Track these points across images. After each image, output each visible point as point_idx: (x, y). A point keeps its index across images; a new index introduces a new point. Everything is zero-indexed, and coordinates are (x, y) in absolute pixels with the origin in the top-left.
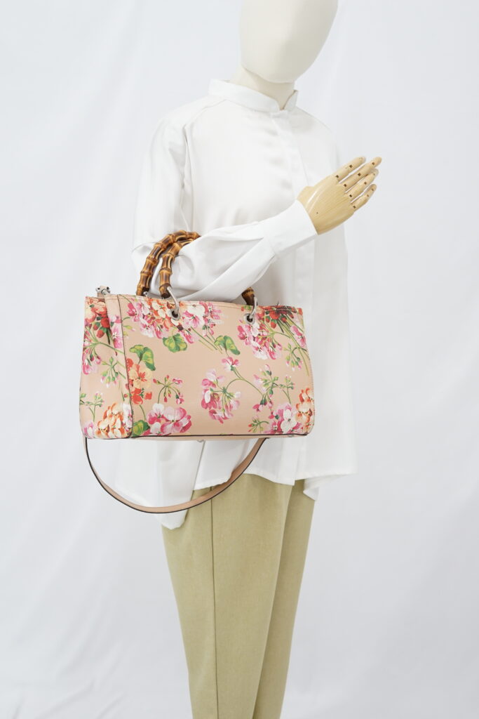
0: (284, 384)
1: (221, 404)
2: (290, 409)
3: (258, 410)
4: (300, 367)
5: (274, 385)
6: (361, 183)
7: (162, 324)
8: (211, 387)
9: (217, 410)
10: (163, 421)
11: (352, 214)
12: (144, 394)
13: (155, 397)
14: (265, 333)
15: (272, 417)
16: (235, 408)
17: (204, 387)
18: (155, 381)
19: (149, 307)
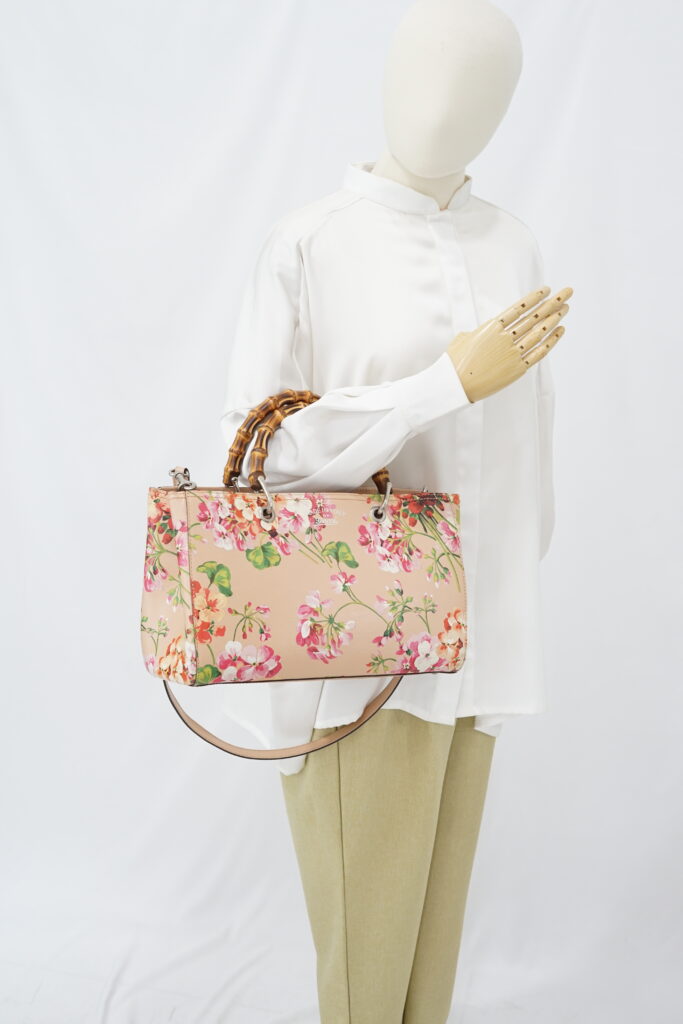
0: (422, 606)
1: (325, 638)
2: (429, 641)
3: (380, 644)
4: (447, 581)
5: (406, 609)
6: (538, 329)
7: (247, 529)
8: (311, 615)
9: (318, 647)
10: (240, 665)
11: (523, 373)
12: (215, 629)
13: (229, 633)
14: (399, 535)
15: (401, 652)
16: (346, 642)
17: (302, 617)
18: (230, 610)
19: (230, 506)
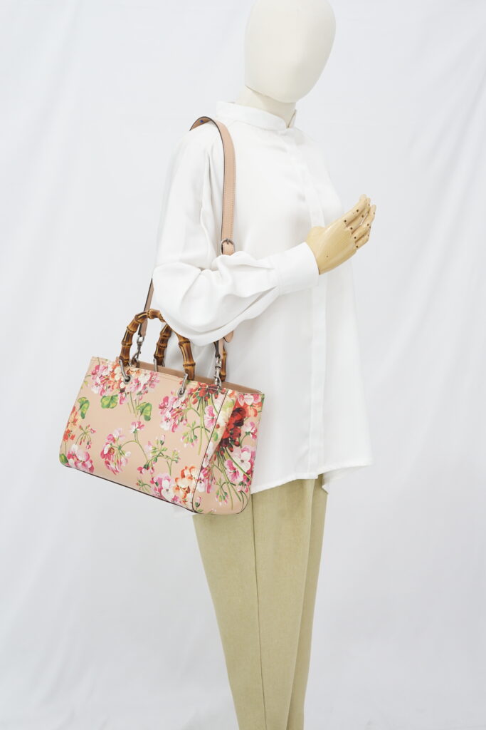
0: (171, 456)
1: (114, 458)
2: (169, 480)
3: (140, 472)
4: (193, 445)
5: (161, 454)
7: (111, 385)
8: (112, 442)
9: (110, 462)
10: (75, 459)
12: (72, 435)
13: (75, 439)
14: (183, 407)
15: (152, 482)
16: (124, 464)
17: (107, 441)
18: (80, 427)
19: (111, 370)
